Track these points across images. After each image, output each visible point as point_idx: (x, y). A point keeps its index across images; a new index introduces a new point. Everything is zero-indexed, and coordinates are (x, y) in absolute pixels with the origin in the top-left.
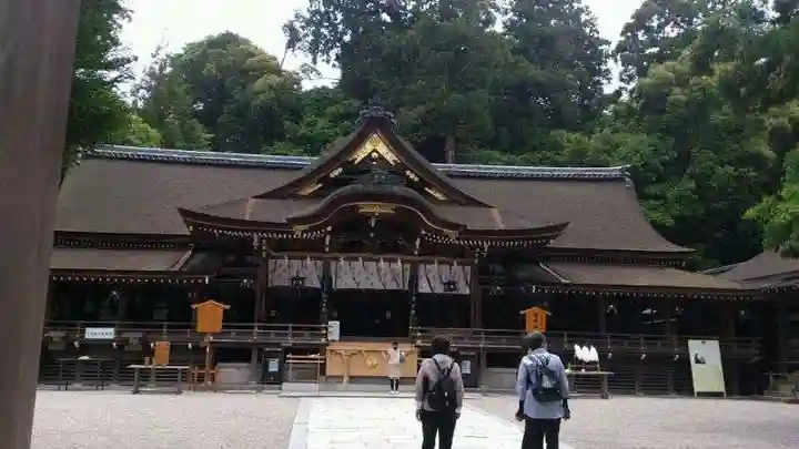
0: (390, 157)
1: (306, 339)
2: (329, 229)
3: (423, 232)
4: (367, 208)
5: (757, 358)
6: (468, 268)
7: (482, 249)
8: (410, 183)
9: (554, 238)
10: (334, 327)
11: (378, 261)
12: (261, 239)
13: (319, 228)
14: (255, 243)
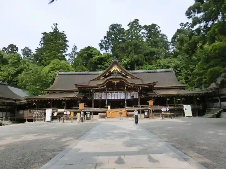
0: (119, 70)
1: (103, 110)
2: (106, 86)
3: (126, 86)
4: (113, 81)
5: (202, 108)
6: (137, 93)
7: (140, 88)
8: (123, 76)
9: (155, 85)
10: (109, 107)
11: (117, 92)
12: (92, 89)
13: (103, 86)
14: (91, 90)
